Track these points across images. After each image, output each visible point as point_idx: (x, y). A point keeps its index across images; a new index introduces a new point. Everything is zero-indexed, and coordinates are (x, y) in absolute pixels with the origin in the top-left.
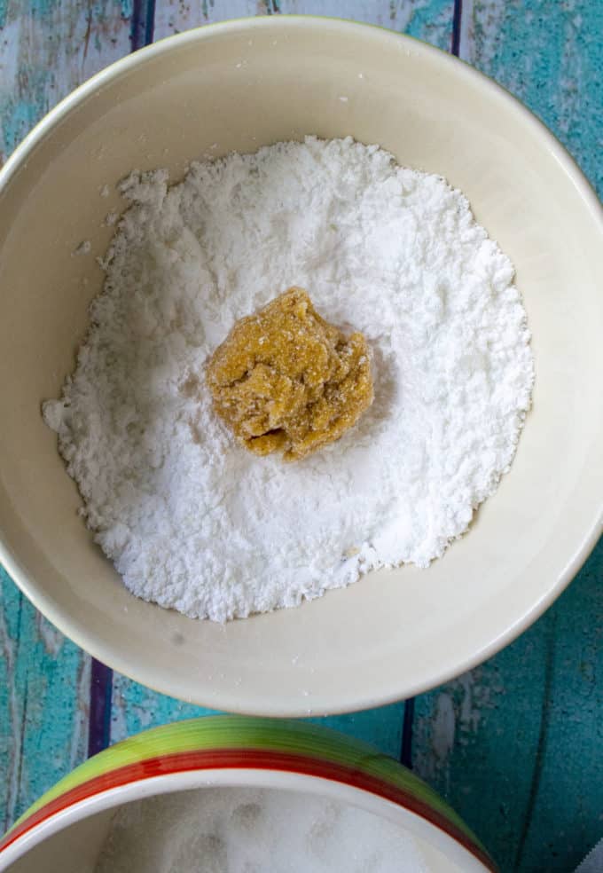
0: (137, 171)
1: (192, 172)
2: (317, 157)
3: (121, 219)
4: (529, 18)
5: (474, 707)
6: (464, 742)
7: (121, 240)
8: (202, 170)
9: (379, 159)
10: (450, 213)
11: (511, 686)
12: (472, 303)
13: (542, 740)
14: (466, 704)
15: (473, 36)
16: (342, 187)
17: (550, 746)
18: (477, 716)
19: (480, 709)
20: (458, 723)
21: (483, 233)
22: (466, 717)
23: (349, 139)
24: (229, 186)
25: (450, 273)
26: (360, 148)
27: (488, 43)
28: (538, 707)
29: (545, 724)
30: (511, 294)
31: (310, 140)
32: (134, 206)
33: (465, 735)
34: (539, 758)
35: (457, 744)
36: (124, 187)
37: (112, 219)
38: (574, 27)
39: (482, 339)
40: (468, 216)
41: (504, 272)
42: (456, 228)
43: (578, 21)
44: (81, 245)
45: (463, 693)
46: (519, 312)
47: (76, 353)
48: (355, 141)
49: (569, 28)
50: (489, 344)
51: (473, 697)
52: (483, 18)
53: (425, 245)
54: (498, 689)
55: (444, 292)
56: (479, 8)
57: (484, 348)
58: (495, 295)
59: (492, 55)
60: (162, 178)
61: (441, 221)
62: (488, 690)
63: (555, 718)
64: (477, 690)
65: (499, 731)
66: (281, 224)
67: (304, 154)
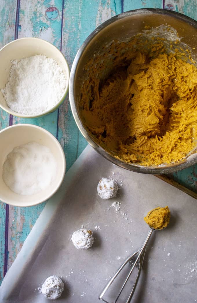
0: (13, 59)
1: (21, 60)
2: (37, 57)
3: (11, 66)
4: (72, 39)
5: (67, 140)
6: (66, 146)
7: (11, 69)
8: (22, 60)
9: (45, 57)
10: (54, 63)
11: (72, 137)
12: (57, 74)
13: (78, 145)
14: (66, 140)
15: (64, 43)
16: (40, 61)
17: (79, 146)
18: (67, 142)
19: (68, 140)
20: (65, 143)
21: (59, 66)
22: (66, 142)
23: (41, 55)
24: (26, 62)
25: (54, 71)
26: (42, 56)
27: (66, 43)
28: (77, 140)
29: (78, 143)
30: (62, 73)
31: (36, 55)
32: (13, 65)
33: (66, 145)
34: (77, 148)
35: (65, 146)
36: (11, 61)
37: (10, 66)
38: (79, 40)
39: (58, 79)
40: (57, 64)
41: (61, 70)
42: (55, 65)
43: (79, 39)
44: (6, 69)
45: (65, 138)
46: (64, 76)
47: (6, 85)
48: (42, 55)
49: (78, 40)
50: (60, 80)
51: (67, 139)
52: (65, 40)
53: (50, 67)
54: (70, 137)
55: (53, 73)
56: (64, 38)
57: (59, 80)
58: (60, 73)
59: (66, 45)
60: (17, 61)
61: (53, 64)
62: (69, 138)
63: (80, 142)
64: (67, 138)
65: (71, 144)
66: (33, 67)
67: (35, 57)
